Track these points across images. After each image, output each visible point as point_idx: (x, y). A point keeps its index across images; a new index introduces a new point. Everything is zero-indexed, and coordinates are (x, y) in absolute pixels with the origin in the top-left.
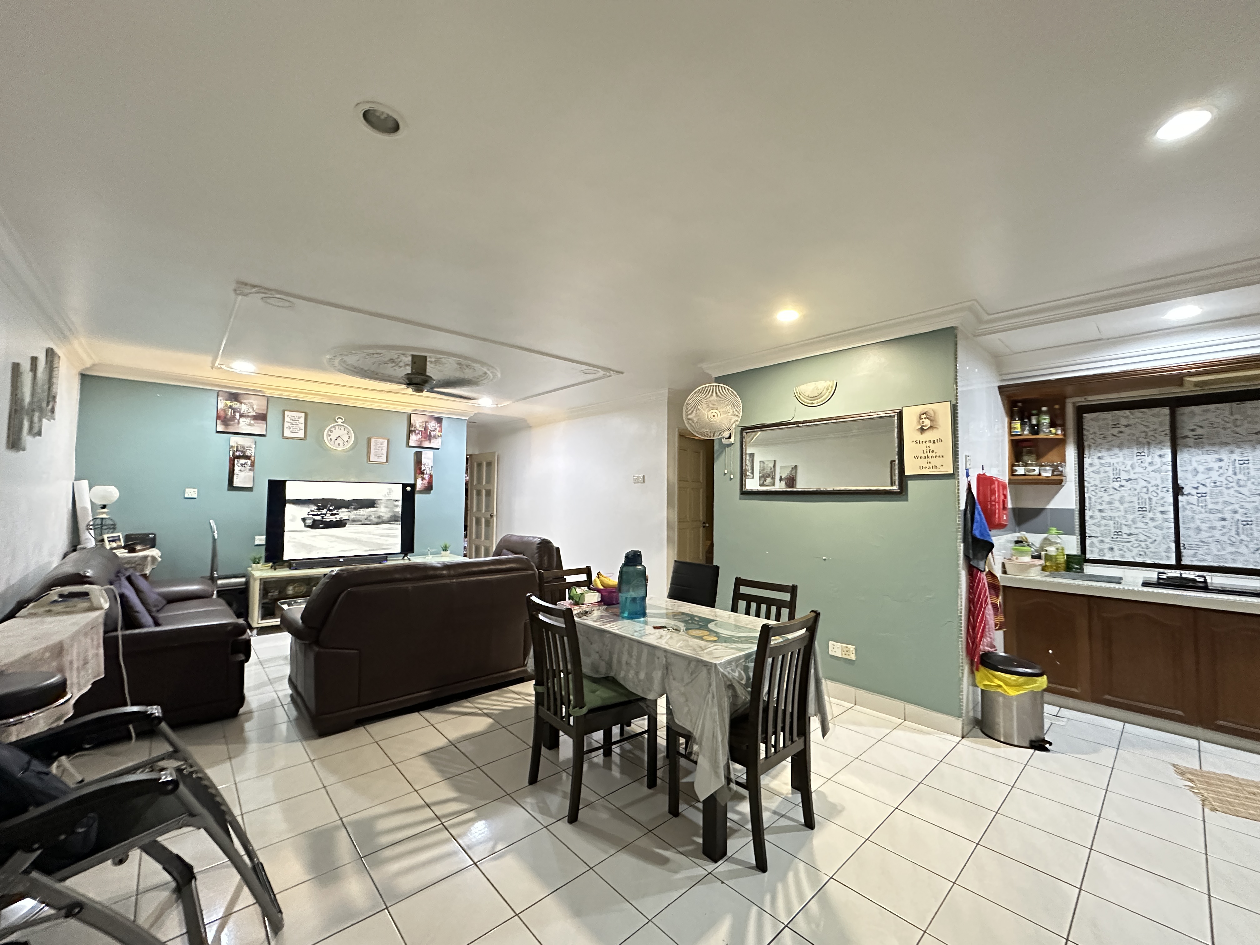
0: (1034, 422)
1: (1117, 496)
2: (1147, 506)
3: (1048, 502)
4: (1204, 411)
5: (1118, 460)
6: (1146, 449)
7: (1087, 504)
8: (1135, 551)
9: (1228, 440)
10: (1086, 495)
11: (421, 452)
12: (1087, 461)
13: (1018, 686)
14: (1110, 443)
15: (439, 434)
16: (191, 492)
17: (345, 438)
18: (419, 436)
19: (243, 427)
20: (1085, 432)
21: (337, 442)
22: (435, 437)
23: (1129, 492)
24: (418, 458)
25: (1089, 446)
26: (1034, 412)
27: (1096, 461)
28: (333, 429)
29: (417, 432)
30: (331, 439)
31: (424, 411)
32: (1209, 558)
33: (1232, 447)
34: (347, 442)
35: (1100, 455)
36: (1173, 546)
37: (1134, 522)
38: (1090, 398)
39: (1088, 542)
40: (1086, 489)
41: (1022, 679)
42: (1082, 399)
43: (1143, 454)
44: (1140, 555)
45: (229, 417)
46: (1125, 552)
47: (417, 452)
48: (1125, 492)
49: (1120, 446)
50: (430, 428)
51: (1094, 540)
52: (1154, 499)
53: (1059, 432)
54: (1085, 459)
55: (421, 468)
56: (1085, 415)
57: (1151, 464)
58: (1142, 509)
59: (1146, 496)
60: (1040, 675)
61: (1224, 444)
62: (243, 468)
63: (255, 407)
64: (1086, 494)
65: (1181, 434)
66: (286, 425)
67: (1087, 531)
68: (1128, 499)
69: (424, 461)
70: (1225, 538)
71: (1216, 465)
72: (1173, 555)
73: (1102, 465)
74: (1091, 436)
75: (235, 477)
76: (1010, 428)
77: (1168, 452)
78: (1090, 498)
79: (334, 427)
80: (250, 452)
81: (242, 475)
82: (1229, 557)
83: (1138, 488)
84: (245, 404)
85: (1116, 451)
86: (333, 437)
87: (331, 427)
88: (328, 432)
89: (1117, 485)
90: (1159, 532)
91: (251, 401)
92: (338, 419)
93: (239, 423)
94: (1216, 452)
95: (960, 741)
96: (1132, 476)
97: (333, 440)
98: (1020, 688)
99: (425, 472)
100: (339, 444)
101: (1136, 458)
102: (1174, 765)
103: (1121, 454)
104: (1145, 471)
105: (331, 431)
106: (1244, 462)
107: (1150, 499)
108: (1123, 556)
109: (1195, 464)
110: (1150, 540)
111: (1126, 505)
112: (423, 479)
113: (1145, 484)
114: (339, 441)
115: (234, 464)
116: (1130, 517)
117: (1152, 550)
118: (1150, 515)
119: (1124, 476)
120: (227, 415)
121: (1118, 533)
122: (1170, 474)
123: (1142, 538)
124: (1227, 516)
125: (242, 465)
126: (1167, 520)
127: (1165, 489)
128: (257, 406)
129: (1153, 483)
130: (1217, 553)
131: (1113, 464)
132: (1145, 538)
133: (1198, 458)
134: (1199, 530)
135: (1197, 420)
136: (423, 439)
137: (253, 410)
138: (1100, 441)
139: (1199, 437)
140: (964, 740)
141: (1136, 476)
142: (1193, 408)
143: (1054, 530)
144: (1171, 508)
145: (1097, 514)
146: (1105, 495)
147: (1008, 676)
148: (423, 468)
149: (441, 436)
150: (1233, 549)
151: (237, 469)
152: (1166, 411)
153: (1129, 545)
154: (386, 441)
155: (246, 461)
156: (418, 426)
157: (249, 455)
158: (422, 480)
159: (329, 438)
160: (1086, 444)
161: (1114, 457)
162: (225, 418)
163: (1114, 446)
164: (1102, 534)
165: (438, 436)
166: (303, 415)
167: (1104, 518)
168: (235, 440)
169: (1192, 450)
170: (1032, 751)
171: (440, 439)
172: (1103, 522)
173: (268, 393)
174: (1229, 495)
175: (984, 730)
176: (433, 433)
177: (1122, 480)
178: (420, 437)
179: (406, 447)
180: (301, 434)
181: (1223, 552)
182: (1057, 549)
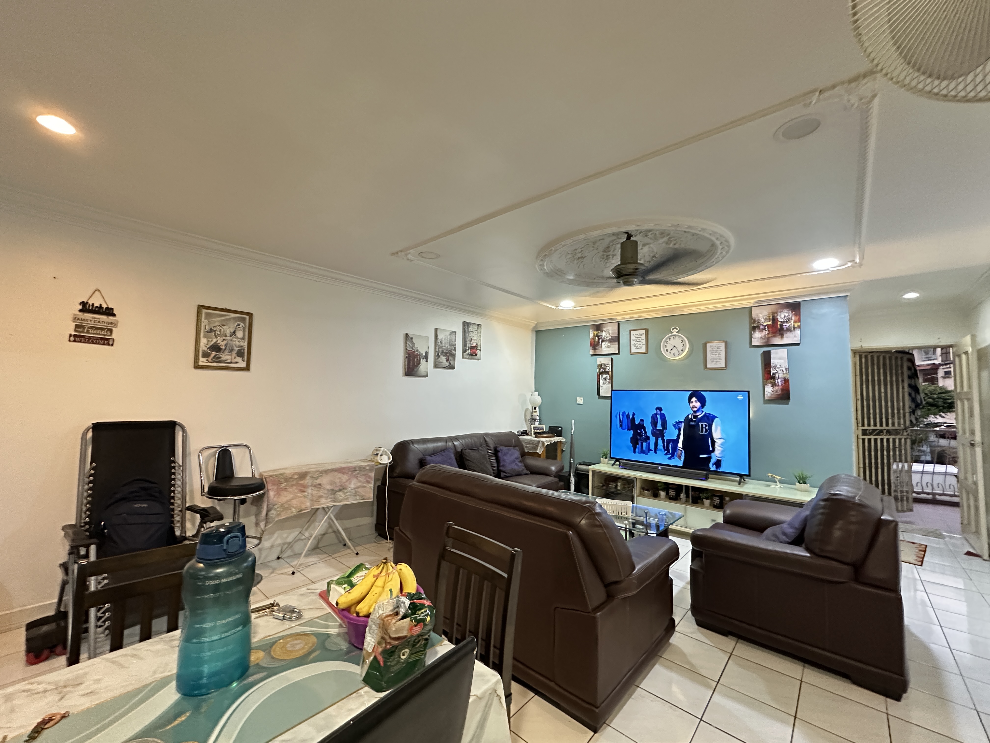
11: (769, 352)
15: (797, 324)
16: (580, 400)
17: (680, 347)
18: (765, 332)
19: (605, 350)
21: (672, 352)
22: (789, 330)
24: (766, 358)
28: (668, 340)
29: (761, 327)
30: (667, 350)
31: (771, 300)
34: (682, 350)
45: (596, 343)
47: (764, 351)
50: (780, 320)
55: (770, 371)
62: (605, 382)
63: (610, 332)
66: (633, 342)
69: (773, 362)
75: (601, 388)
79: (669, 338)
80: (609, 368)
81: (605, 386)
84: (605, 331)
86: (669, 347)
87: (667, 339)
88: (664, 343)
91: (608, 328)
92: (673, 330)
93: (601, 347)
97: (669, 350)
99: (777, 375)
100: (674, 354)
105: (667, 342)
112: (774, 385)
114: (674, 350)
115: (600, 378)
120: (594, 342)
125: (604, 378)
128: (612, 331)
136: (770, 335)
137: (609, 334)
148: (773, 371)
149: (799, 327)
151: (601, 382)
154: (723, 344)
155: (606, 375)
156: (763, 320)
157: (608, 370)
158: (772, 386)
159: (665, 349)
162: (594, 344)
165: (794, 328)
166: (644, 331)
168: (601, 360)
171: (798, 332)
173: (619, 319)
176: (786, 326)
178: (767, 332)
179: (750, 348)
180: (643, 349)
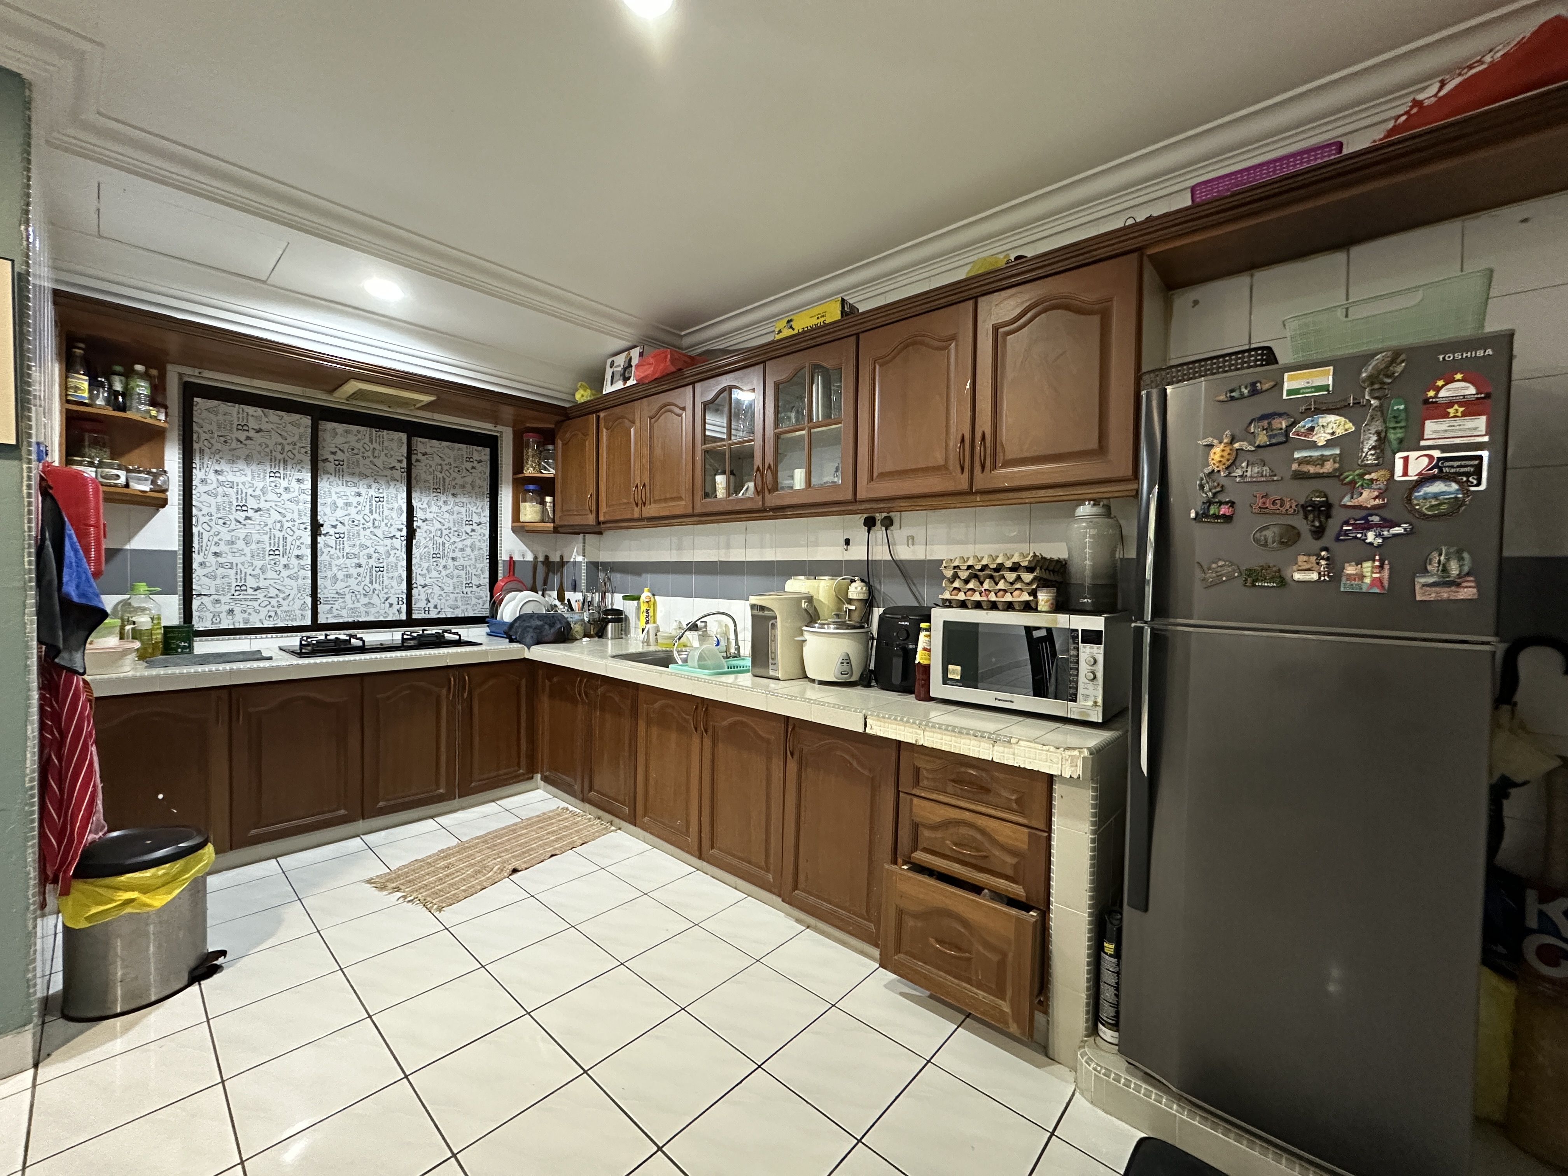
0: (118, 387)
1: (241, 533)
2: (281, 549)
3: (130, 539)
4: (346, 431)
5: (243, 479)
6: (282, 468)
7: (195, 544)
8: (264, 612)
9: (368, 472)
10: (195, 530)
12: (197, 475)
13: (168, 882)
14: (233, 453)
20: (195, 428)
23: (258, 527)
25: (202, 451)
26: (118, 368)
27: (212, 476)
32: (344, 613)
33: (370, 481)
35: (218, 468)
36: (309, 600)
37: (263, 570)
38: (207, 374)
39: (196, 603)
40: (194, 519)
41: (179, 865)
42: (196, 372)
43: (277, 475)
44: (270, 616)
46: (250, 614)
48: (251, 528)
49: (248, 459)
51: (205, 599)
52: (289, 539)
53: (162, 417)
54: (194, 470)
56: (195, 399)
57: (286, 489)
58: (274, 552)
59: (280, 535)
60: (201, 846)
61: (363, 476)
64: (194, 527)
65: (322, 455)
67: (194, 587)
68: (255, 537)
70: (360, 588)
71: (354, 500)
72: (309, 613)
73: (221, 484)
74: (203, 436)
76: (65, 388)
77: (308, 477)
78: (200, 534)
82: (363, 609)
83: (270, 522)
85: (241, 465)
89: (241, 516)
90: (293, 583)
94: (355, 485)
95: (35, 1079)
96: (263, 505)
98: (174, 884)
101: (268, 480)
102: (369, 881)
103: (248, 471)
104: (279, 500)
106: (380, 500)
107: (284, 538)
108: (246, 621)
109: (334, 497)
110: (282, 595)
111: (254, 546)
113: (279, 517)
116: (258, 564)
117: (285, 608)
118: (284, 561)
119: (252, 503)
121: (241, 588)
122: (309, 506)
123: (273, 592)
124: (363, 561)
126: (302, 567)
127: (302, 526)
129: (289, 516)
130: (352, 606)
131: (237, 484)
132: (277, 592)
133: (338, 489)
134: (335, 578)
135: (339, 440)
138: (217, 446)
139: (339, 463)
140: (40, 1070)
141: (267, 505)
142: (335, 425)
143: (142, 587)
144: (308, 552)
145: (211, 559)
146: (224, 530)
147: (148, 873)
150: (366, 600)
152: (307, 421)
153: (256, 604)
160: (196, 446)
161: (238, 474)
163: (238, 458)
164: (217, 591)
167: (221, 565)
169: (332, 478)
170: (195, 988)
172: (221, 571)
174: (365, 537)
175: (73, 1014)
177: (249, 510)
181: (357, 605)
182: (152, 619)
